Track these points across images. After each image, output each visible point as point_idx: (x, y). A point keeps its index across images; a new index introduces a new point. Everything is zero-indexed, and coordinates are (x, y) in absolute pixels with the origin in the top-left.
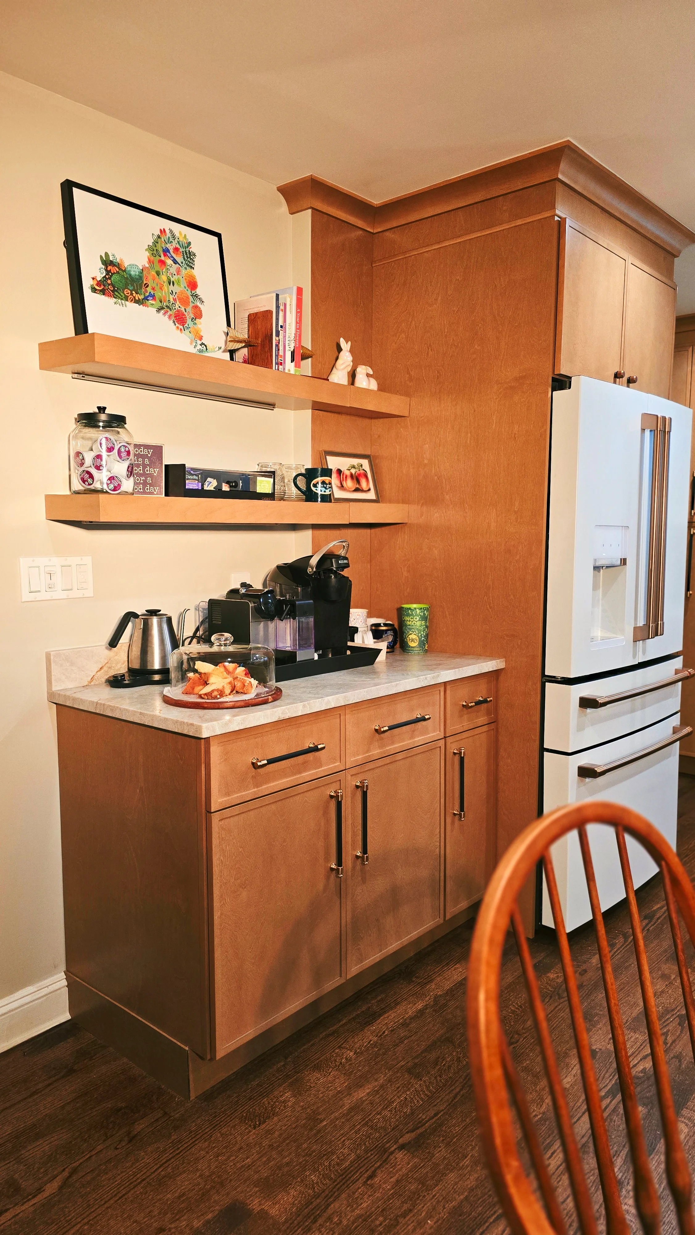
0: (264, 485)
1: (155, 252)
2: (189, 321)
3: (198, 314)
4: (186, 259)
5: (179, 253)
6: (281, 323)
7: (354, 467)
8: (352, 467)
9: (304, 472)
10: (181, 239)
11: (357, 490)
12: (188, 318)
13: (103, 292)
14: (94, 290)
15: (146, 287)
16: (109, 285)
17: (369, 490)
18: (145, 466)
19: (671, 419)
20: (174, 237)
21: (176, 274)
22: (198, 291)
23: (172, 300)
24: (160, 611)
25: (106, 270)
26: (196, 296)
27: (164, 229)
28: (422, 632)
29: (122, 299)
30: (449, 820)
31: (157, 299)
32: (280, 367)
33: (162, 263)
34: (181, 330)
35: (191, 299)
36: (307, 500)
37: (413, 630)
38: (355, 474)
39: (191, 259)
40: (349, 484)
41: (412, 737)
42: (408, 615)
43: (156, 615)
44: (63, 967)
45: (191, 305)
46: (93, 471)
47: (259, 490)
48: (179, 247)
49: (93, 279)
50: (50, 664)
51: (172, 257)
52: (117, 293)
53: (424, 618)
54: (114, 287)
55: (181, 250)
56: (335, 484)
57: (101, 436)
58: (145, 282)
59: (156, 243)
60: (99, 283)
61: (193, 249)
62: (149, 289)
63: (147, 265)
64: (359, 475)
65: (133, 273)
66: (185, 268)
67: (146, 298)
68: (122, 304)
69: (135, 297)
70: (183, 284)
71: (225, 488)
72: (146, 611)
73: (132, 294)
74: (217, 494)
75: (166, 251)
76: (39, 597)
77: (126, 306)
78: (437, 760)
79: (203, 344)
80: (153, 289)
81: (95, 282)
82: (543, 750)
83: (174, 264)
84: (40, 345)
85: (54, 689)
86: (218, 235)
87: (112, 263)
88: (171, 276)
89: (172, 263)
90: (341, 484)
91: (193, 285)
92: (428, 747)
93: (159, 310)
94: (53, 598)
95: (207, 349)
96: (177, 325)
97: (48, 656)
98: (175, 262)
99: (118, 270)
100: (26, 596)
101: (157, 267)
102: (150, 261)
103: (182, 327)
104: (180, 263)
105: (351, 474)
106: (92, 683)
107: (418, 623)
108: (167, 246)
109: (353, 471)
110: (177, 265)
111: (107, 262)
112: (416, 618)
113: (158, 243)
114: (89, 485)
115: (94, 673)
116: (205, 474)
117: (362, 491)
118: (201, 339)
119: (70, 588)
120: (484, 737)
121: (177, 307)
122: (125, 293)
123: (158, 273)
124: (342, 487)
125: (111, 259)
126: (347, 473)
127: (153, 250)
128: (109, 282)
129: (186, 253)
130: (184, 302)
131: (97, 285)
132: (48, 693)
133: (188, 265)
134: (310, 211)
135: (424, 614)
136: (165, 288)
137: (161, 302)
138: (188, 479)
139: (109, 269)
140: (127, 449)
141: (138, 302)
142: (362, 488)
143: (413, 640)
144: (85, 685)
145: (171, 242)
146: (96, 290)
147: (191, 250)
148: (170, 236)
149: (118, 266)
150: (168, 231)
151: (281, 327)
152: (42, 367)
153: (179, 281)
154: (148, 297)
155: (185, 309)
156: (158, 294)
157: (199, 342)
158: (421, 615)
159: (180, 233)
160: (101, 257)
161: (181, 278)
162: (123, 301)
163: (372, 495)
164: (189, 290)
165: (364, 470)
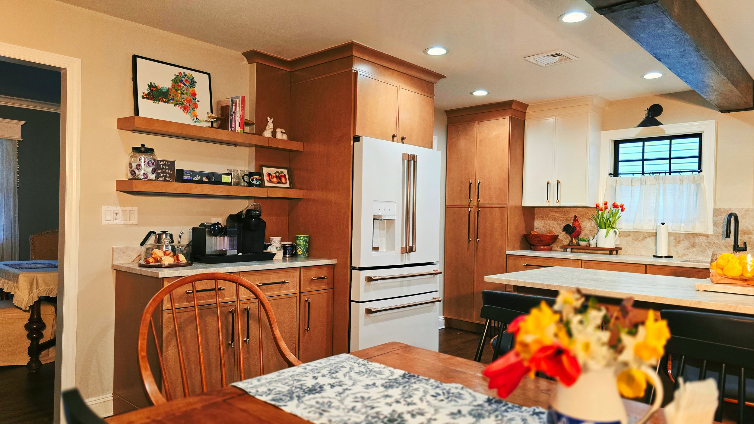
0: (226, 179)
1: (175, 82)
2: (191, 109)
3: (196, 106)
4: (191, 84)
5: (188, 82)
6: (233, 111)
7: (278, 172)
8: (277, 173)
9: (248, 174)
10: (189, 76)
11: (279, 183)
12: (190, 108)
13: (148, 98)
14: (143, 97)
15: (170, 96)
16: (151, 95)
17: (286, 183)
18: (166, 169)
19: (417, 156)
20: (185, 75)
21: (186, 90)
22: (196, 97)
23: (182, 101)
24: (167, 231)
25: (150, 89)
26: (195, 99)
27: (181, 72)
28: (304, 248)
29: (157, 101)
30: (301, 331)
31: (175, 101)
32: (233, 129)
33: (180, 86)
34: (186, 113)
35: (193, 100)
36: (249, 186)
37: (299, 246)
38: (278, 176)
39: (194, 84)
40: (275, 180)
41: (280, 291)
42: (298, 240)
43: (165, 233)
44: (112, 391)
45: (193, 103)
46: (136, 171)
47: (223, 181)
48: (188, 79)
49: (143, 93)
50: (113, 252)
51: (184, 83)
52: (155, 99)
53: (305, 241)
54: (154, 96)
55: (189, 80)
56: (266, 180)
57: (143, 157)
58: (169, 94)
59: (176, 78)
60: (146, 95)
61: (195, 80)
62: (171, 97)
63: (171, 87)
64: (282, 176)
65: (163, 90)
66: (191, 88)
67: (169, 100)
68: (157, 103)
69: (164, 100)
70: (189, 94)
71: (205, 179)
72: (161, 231)
73: (162, 99)
74: (201, 182)
75: (181, 81)
76: (110, 223)
77: (159, 104)
78: (295, 303)
79: (197, 119)
80: (174, 97)
81: (145, 94)
82: (351, 301)
83: (185, 86)
84: (118, 119)
85: (114, 263)
86: (209, 74)
87: (153, 87)
88: (183, 91)
89: (184, 86)
90: (270, 179)
91: (194, 94)
92: (290, 297)
93: (175, 105)
94: (117, 224)
95: (199, 121)
96: (184, 111)
97: (113, 248)
98: (185, 85)
99: (156, 89)
100: (104, 223)
101: (176, 88)
102: (172, 85)
103: (187, 112)
104: (188, 86)
105: (276, 175)
106: (134, 262)
107: (302, 243)
108: (182, 79)
109: (278, 174)
110: (187, 87)
111: (151, 86)
112: (301, 241)
113: (177, 78)
114: (134, 176)
115: (135, 258)
116: (194, 173)
117: (282, 183)
118: (196, 116)
119: (126, 220)
120: (325, 295)
121: (185, 103)
122: (159, 98)
123: (176, 90)
124: (270, 181)
125: (153, 85)
126: (274, 175)
127: (175, 81)
128: (151, 94)
129: (191, 82)
130: (189, 101)
131: (145, 96)
132: (112, 265)
133: (192, 87)
134: (256, 63)
135: (305, 239)
136: (180, 96)
137: (177, 102)
138: (184, 175)
139: (151, 89)
140: (152, 162)
141: (166, 102)
142: (282, 182)
143: (299, 251)
144: (130, 262)
145: (184, 77)
146: (145, 97)
147: (194, 80)
148: (184, 75)
149: (156, 87)
150: (182, 73)
151: (234, 112)
152: (118, 128)
153: (187, 93)
154: (170, 100)
155: (189, 105)
156: (176, 98)
157: (195, 118)
158: (303, 240)
159: (189, 74)
160: (148, 84)
161: (188, 92)
162: (158, 102)
163: (288, 185)
164: (192, 97)
165: (284, 174)
